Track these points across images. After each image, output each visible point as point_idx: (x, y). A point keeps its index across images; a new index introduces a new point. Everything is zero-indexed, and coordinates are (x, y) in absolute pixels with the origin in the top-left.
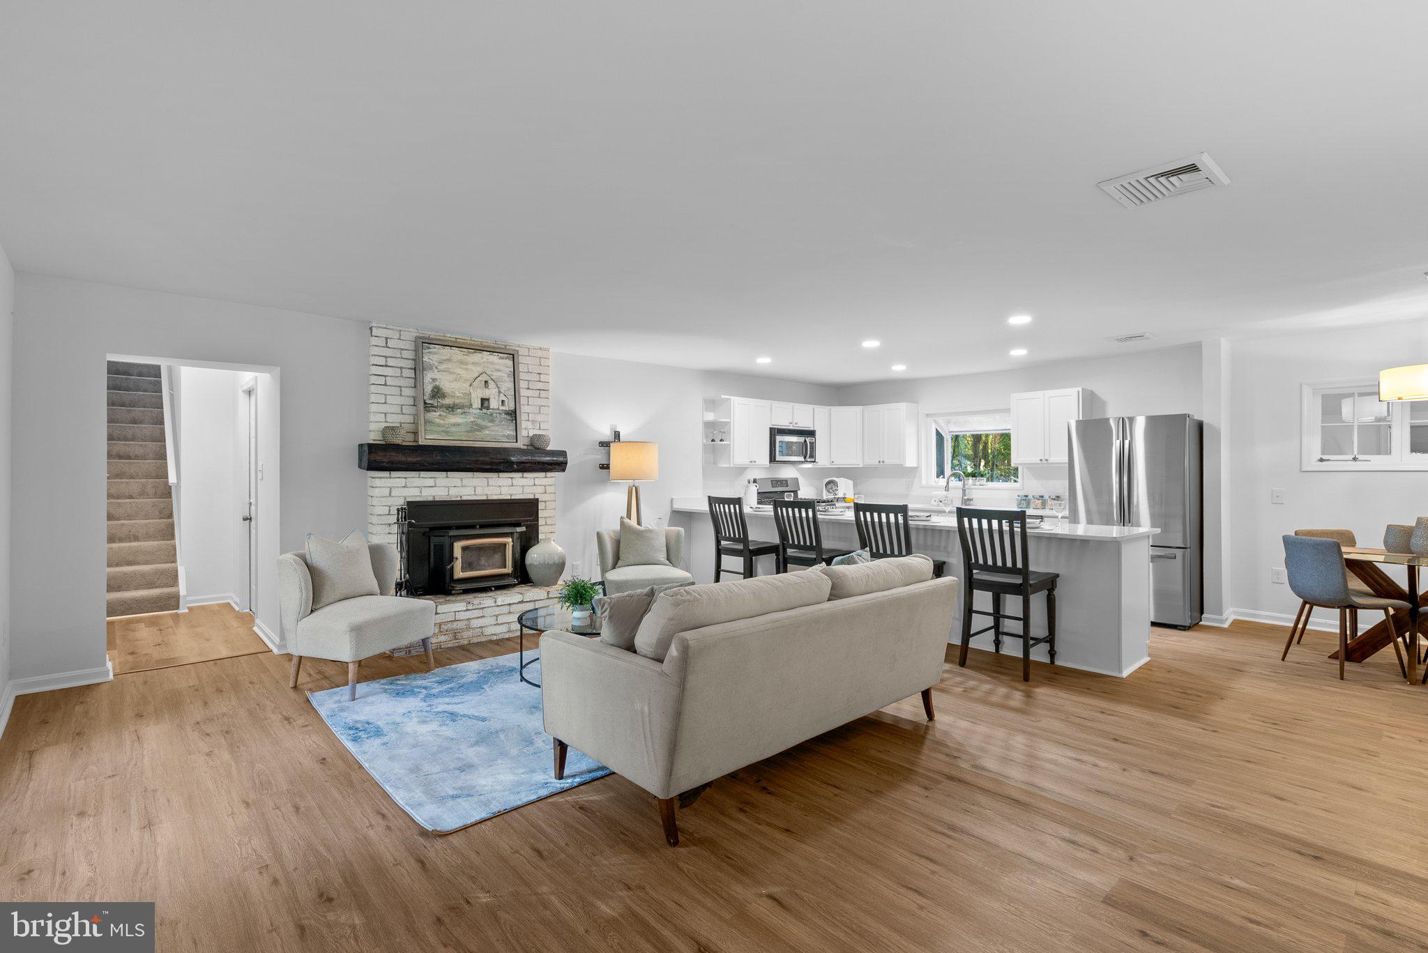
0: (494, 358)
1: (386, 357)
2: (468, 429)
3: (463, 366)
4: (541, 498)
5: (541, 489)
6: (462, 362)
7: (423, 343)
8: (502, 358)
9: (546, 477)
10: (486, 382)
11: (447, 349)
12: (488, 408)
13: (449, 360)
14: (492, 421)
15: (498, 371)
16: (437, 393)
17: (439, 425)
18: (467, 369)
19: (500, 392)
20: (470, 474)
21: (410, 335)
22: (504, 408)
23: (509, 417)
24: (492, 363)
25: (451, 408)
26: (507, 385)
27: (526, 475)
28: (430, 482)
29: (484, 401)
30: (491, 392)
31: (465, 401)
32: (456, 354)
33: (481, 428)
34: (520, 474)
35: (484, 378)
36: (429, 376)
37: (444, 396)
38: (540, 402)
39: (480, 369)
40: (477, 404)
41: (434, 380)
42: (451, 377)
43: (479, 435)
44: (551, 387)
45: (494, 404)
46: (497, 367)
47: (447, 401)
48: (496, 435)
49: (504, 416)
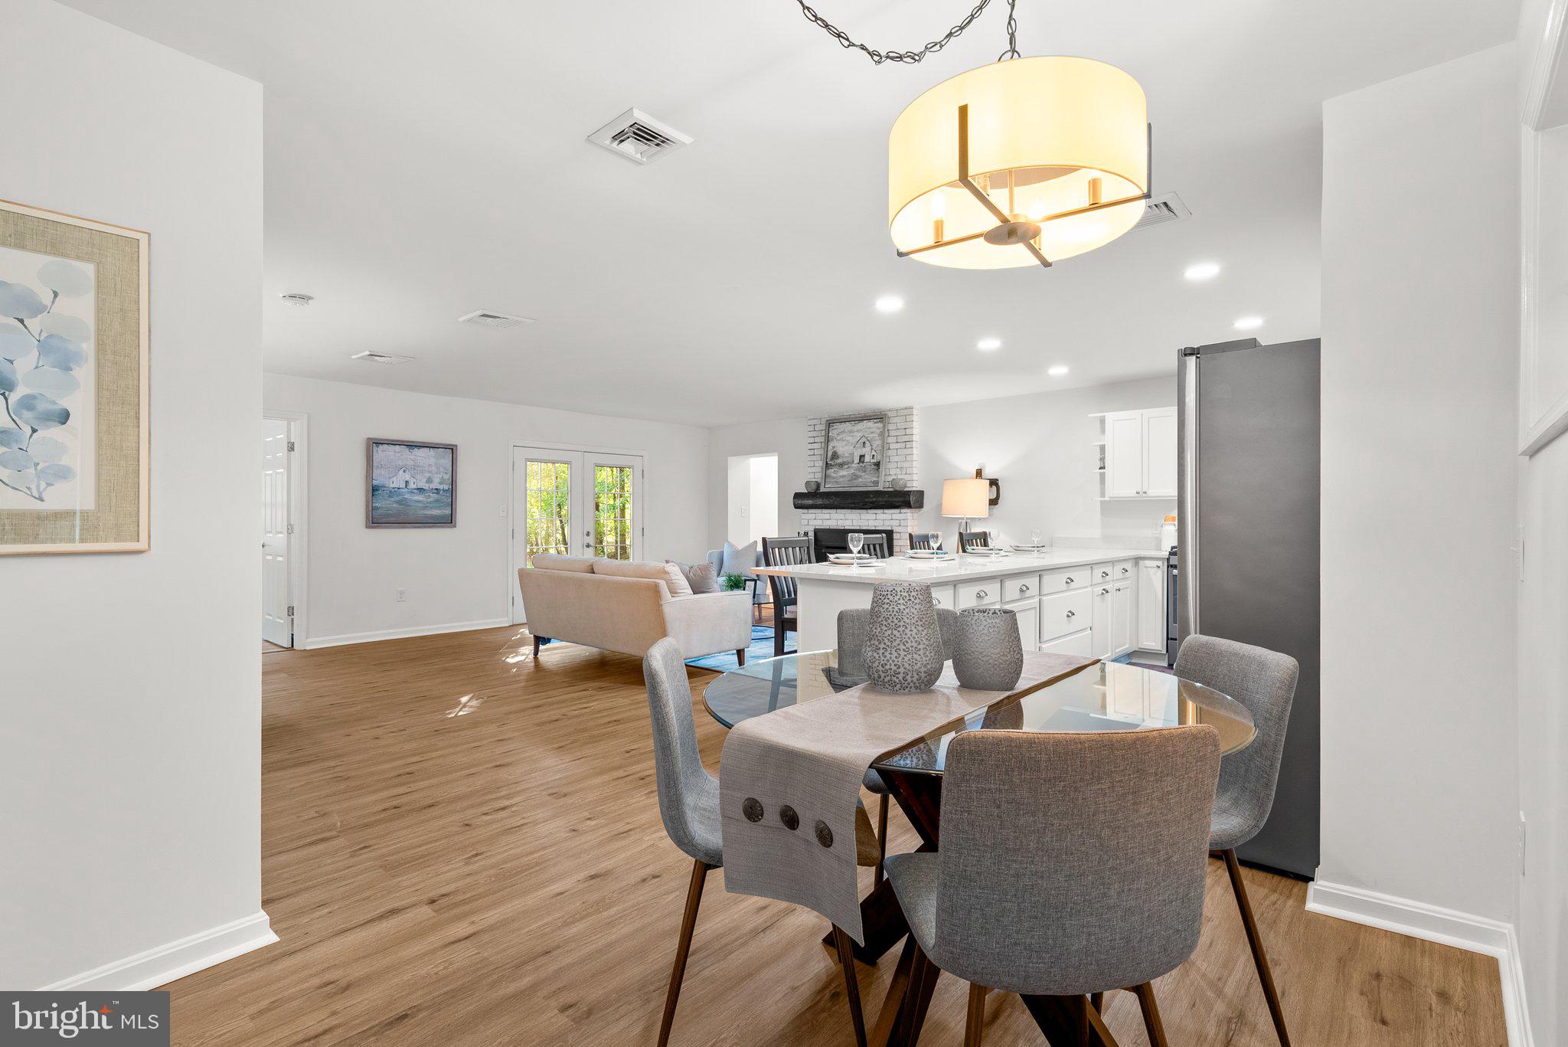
0: (870, 424)
1: (814, 437)
2: (849, 478)
3: (851, 434)
4: (895, 529)
5: (896, 523)
6: (850, 432)
7: (830, 423)
8: (875, 423)
9: (900, 513)
10: (864, 443)
11: (843, 425)
12: (863, 462)
13: (843, 432)
14: (865, 471)
15: (872, 433)
16: (835, 456)
17: (833, 478)
18: (853, 436)
19: (872, 449)
20: (849, 511)
21: (823, 421)
22: (873, 461)
23: (876, 467)
24: (869, 428)
25: (841, 465)
26: (877, 443)
27: (886, 511)
28: (827, 516)
29: (862, 457)
30: (866, 451)
31: (849, 459)
32: (847, 426)
33: (857, 477)
34: (881, 511)
35: (864, 440)
36: (831, 445)
37: (838, 457)
38: (906, 451)
39: (861, 434)
40: (857, 460)
41: (834, 447)
42: (844, 443)
43: (856, 482)
44: (915, 438)
45: (867, 459)
46: (872, 430)
47: (840, 461)
48: (866, 482)
49: (873, 466)
